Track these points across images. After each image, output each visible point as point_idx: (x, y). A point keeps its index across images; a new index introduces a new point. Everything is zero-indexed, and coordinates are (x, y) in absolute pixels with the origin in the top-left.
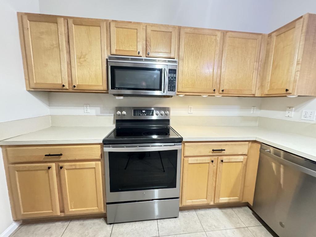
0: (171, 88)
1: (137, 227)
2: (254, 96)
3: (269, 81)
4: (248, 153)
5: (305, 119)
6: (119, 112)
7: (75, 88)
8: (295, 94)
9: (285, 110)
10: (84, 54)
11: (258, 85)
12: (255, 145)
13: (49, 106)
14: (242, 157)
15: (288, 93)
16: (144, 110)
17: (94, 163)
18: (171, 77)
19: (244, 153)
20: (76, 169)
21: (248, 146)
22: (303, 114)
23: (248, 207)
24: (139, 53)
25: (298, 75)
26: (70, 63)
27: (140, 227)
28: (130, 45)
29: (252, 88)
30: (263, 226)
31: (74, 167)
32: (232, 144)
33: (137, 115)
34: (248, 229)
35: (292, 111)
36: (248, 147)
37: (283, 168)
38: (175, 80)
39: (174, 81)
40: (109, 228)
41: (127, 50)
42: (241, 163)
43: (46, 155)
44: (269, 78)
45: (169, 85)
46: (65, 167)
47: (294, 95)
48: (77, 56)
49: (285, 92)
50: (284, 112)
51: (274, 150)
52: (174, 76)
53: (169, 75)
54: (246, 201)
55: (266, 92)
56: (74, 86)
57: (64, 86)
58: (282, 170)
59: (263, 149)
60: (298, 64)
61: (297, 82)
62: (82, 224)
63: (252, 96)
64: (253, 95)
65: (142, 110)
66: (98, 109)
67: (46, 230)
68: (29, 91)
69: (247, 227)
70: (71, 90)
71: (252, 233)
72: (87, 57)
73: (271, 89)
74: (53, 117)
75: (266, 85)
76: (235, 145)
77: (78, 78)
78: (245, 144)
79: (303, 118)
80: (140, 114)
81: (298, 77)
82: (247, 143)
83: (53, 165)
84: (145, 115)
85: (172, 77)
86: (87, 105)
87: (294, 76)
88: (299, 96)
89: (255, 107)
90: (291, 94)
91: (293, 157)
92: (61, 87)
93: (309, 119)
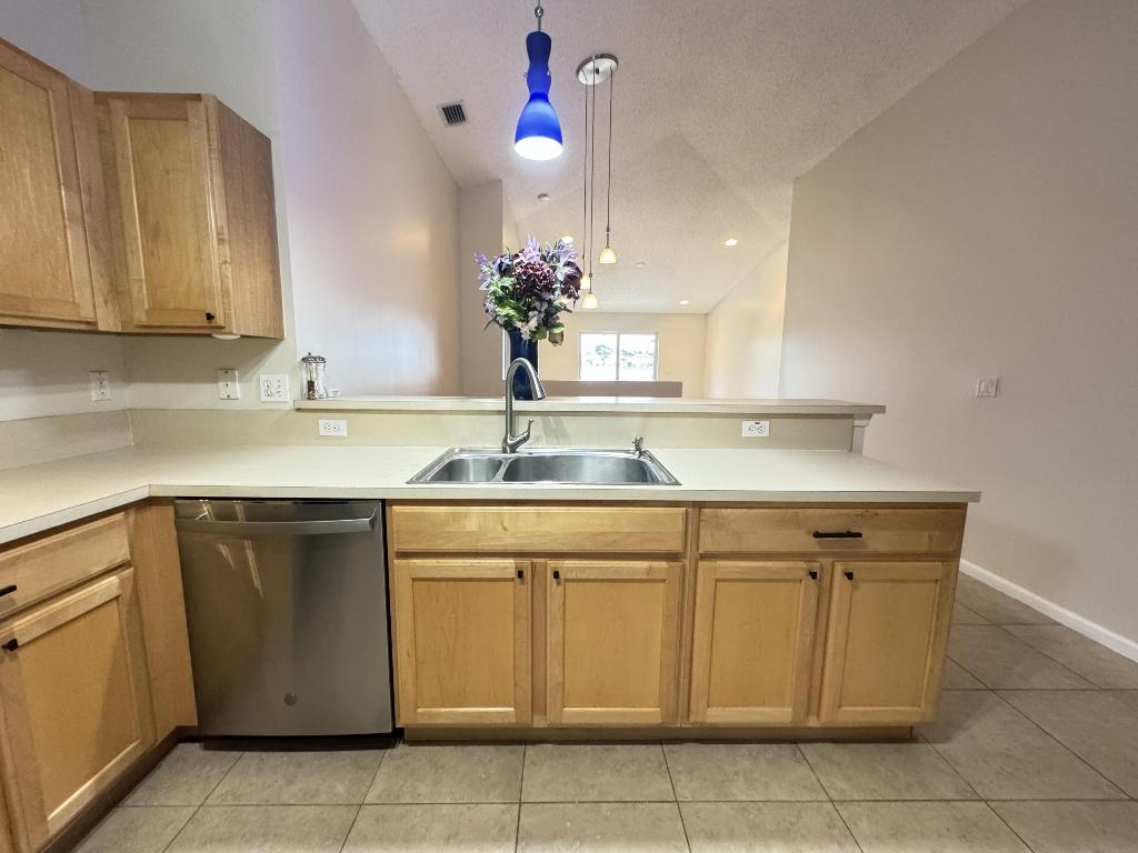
2: (91, 330)
3: (143, 276)
4: (132, 554)
5: (269, 399)
8: (235, 332)
9: (216, 380)
11: (101, 284)
12: (151, 514)
14: (113, 579)
15: (213, 324)
19: (118, 561)
21: (129, 529)
22: (263, 388)
23: (181, 745)
25: (229, 275)
29: (76, 294)
30: (247, 753)
32: (44, 547)
34: (209, 806)
35: (234, 380)
36: (125, 532)
37: (254, 550)
42: (115, 604)
44: (138, 266)
47: (232, 334)
49: (203, 321)
50: (215, 385)
51: (213, 507)
54: (172, 729)
55: (140, 317)
58: (250, 555)
59: (185, 518)
60: (221, 241)
61: (231, 294)
63: (83, 327)
64: (88, 323)
69: (202, 805)
71: (225, 803)
73: (156, 306)
75: (135, 291)
76: (64, 544)
78: (111, 526)
79: (264, 399)
81: (230, 281)
82: (119, 516)
87: (218, 275)
88: (243, 336)
89: (104, 375)
90: (223, 331)
91: (275, 507)
93: (276, 398)
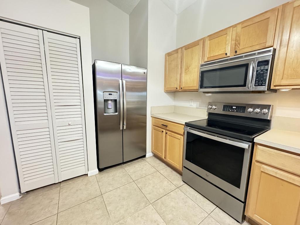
0: (259, 82)
1: (198, 196)
6: (210, 107)
7: (182, 89)
10: (188, 66)
13: (174, 100)
16: (234, 106)
17: (180, 136)
18: (260, 70)
20: (172, 136)
24: (226, 54)
26: (181, 74)
27: (199, 198)
28: (219, 50)
31: (171, 135)
33: (226, 111)
38: (267, 73)
39: (265, 74)
40: (182, 183)
41: (217, 54)
43: (162, 125)
45: (257, 79)
46: (168, 133)
48: (185, 69)
52: (265, 68)
53: (257, 69)
56: (181, 88)
57: (177, 88)
62: (172, 171)
65: (232, 107)
66: (198, 103)
67: (159, 163)
68: (165, 92)
70: (180, 91)
72: (190, 68)
74: (175, 106)
77: (184, 83)
80: (230, 109)
83: (164, 131)
84: (235, 111)
85: (262, 70)
86: (192, 100)
92: (175, 89)
